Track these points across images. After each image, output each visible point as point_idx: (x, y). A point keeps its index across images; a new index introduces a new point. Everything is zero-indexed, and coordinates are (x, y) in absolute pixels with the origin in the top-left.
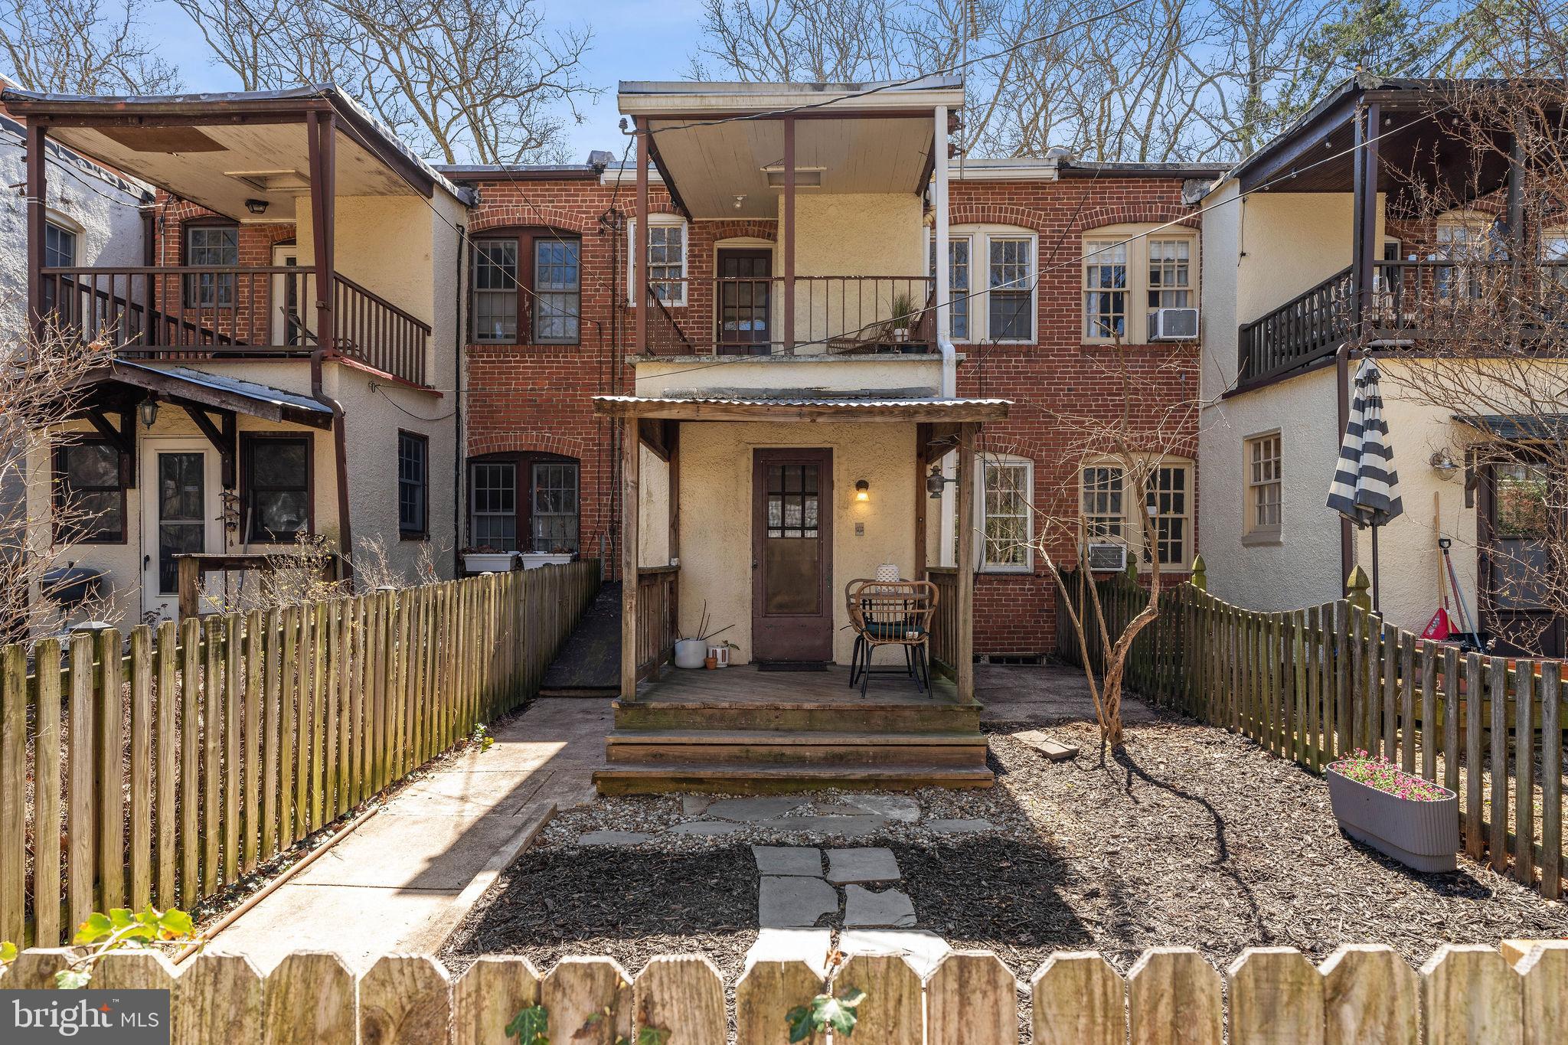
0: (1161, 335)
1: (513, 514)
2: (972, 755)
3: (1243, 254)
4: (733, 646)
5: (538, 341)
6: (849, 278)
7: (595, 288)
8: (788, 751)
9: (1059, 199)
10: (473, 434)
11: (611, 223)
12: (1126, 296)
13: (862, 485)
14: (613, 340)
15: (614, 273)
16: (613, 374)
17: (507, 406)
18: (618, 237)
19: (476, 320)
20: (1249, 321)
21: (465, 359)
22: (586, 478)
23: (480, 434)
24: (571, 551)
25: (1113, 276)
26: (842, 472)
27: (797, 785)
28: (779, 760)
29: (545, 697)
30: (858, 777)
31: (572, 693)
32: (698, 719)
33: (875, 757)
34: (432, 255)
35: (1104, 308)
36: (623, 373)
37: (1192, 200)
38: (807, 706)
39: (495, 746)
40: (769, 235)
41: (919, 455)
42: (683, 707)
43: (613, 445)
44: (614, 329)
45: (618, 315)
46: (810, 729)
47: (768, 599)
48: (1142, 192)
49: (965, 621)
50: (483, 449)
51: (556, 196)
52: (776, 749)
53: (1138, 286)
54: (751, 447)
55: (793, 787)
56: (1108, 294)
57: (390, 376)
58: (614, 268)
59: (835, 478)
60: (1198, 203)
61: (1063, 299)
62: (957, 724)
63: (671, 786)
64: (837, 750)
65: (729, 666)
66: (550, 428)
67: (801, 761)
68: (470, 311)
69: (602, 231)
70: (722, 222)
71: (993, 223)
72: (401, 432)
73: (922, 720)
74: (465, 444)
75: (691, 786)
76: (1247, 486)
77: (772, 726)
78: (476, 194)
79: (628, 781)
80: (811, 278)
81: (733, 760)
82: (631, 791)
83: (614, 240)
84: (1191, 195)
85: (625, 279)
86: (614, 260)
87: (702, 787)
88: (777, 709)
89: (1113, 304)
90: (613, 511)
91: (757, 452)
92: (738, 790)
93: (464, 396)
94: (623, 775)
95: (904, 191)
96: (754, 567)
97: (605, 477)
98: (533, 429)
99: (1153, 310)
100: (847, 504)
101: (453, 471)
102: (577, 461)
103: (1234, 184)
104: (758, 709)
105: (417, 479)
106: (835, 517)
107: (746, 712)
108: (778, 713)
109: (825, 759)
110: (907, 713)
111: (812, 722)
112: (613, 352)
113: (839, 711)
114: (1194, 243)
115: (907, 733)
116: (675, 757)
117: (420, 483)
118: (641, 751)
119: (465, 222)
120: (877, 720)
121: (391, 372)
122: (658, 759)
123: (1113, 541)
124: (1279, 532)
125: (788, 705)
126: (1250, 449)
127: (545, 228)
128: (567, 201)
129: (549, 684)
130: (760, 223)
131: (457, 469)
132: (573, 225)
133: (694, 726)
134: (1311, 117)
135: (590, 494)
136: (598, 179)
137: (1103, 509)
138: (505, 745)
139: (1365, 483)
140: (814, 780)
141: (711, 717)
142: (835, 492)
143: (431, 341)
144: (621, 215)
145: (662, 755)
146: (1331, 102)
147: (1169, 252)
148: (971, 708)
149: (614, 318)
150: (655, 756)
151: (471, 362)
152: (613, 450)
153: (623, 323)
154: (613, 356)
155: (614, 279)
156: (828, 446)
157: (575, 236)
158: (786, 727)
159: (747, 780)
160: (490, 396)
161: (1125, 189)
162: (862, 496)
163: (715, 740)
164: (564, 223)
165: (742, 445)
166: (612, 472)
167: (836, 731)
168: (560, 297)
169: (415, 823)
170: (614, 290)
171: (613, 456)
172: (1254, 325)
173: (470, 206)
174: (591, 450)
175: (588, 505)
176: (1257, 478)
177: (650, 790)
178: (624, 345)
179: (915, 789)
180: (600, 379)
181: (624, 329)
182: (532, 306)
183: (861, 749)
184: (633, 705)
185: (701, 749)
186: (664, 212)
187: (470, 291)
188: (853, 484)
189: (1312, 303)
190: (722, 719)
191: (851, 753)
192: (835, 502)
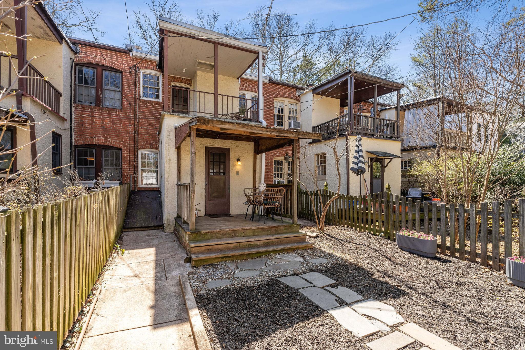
0: (292, 127)
1: (94, 166)
2: (303, 239)
3: (313, 109)
4: (199, 210)
5: (104, 106)
6: (234, 97)
7: (128, 91)
8: (252, 243)
9: (268, 88)
10: (76, 137)
11: (134, 70)
12: (283, 116)
13: (238, 160)
14: (135, 109)
15: (135, 87)
16: (135, 121)
17: (92, 128)
18: (136, 75)
19: (77, 95)
20: (315, 126)
21: (73, 109)
22: (125, 155)
23: (80, 137)
24: (119, 180)
25: (281, 111)
26: (233, 156)
27: (260, 254)
28: (250, 247)
29: (125, 231)
30: (279, 249)
31: (136, 229)
32: (218, 235)
33: (277, 242)
34: (62, 66)
35: (278, 119)
36: (139, 121)
37: (298, 94)
38: (253, 228)
39: (126, 252)
40: (189, 84)
41: (255, 152)
42: (213, 231)
43: (135, 145)
44: (135, 106)
45: (137, 101)
46: (254, 235)
47: (211, 195)
48: (287, 90)
49: (295, 199)
50: (81, 143)
51: (112, 56)
52: (249, 243)
53: (286, 114)
54: (205, 146)
55: (259, 255)
56: (279, 115)
57: (50, 109)
58: (135, 85)
59: (231, 157)
60: (300, 95)
61: (270, 115)
62: (294, 230)
63: (220, 260)
64: (267, 241)
65: (199, 217)
66: (110, 137)
67: (256, 246)
68: (75, 91)
69: (131, 72)
70: (174, 77)
71: (253, 92)
72: (53, 132)
73: (285, 229)
74: (73, 140)
75: (227, 259)
76: (315, 166)
77: (242, 235)
78: (78, 48)
79: (204, 260)
80: (223, 95)
81: (236, 248)
82: (205, 264)
83: (135, 76)
84: (298, 93)
85: (139, 89)
86: (135, 82)
87: (230, 259)
88: (244, 229)
89: (280, 118)
90: (135, 167)
91: (206, 147)
92: (242, 258)
93: (73, 122)
94: (203, 258)
95: (234, 77)
96: (206, 185)
97: (132, 156)
98: (103, 137)
99: (290, 121)
100: (234, 166)
101: (69, 150)
102: (121, 149)
103: (311, 91)
104: (238, 230)
105: (57, 151)
106: (230, 169)
107: (234, 232)
108: (244, 231)
109: (263, 244)
110: (281, 228)
111: (254, 233)
112: (135, 113)
113: (262, 229)
114: (298, 105)
115: (282, 234)
116: (215, 249)
117: (58, 153)
118: (203, 249)
119: (73, 57)
120: (273, 231)
121: (50, 107)
122: (210, 251)
123: (281, 179)
124: (326, 177)
125: (248, 228)
126: (316, 157)
127: (107, 66)
128: (116, 59)
129: (127, 227)
130: (186, 79)
131: (71, 149)
132: (120, 68)
133: (217, 238)
134: (336, 77)
135: (126, 161)
136: (129, 54)
137: (278, 171)
138: (130, 251)
139: (360, 164)
140: (266, 252)
141: (223, 234)
142: (231, 162)
143: (61, 99)
144: (138, 67)
145: (211, 249)
146: (342, 74)
147: (293, 107)
148: (298, 225)
149: (135, 102)
150: (208, 250)
151: (75, 110)
152: (135, 146)
153: (139, 104)
154: (135, 115)
155: (135, 89)
156: (228, 147)
157: (121, 72)
158: (247, 235)
159: (244, 255)
160: (84, 123)
161: (284, 88)
162: (239, 163)
163: (230, 242)
164: (115, 66)
165: (201, 146)
166: (135, 154)
167: (262, 235)
168: (113, 92)
169: (125, 291)
170: (135, 93)
171: (135, 148)
172: (316, 127)
173: (75, 52)
174: (127, 146)
175: (125, 165)
176: (318, 164)
177: (212, 262)
178: (139, 112)
179: (293, 251)
180: (130, 122)
181: (139, 106)
182: (102, 93)
183: (273, 240)
184: (195, 232)
185: (224, 246)
186: (153, 70)
187: (75, 84)
188: (236, 160)
189: (332, 123)
190: (226, 234)
191: (271, 242)
192: (231, 165)
